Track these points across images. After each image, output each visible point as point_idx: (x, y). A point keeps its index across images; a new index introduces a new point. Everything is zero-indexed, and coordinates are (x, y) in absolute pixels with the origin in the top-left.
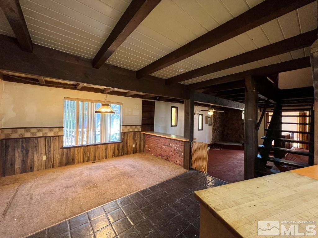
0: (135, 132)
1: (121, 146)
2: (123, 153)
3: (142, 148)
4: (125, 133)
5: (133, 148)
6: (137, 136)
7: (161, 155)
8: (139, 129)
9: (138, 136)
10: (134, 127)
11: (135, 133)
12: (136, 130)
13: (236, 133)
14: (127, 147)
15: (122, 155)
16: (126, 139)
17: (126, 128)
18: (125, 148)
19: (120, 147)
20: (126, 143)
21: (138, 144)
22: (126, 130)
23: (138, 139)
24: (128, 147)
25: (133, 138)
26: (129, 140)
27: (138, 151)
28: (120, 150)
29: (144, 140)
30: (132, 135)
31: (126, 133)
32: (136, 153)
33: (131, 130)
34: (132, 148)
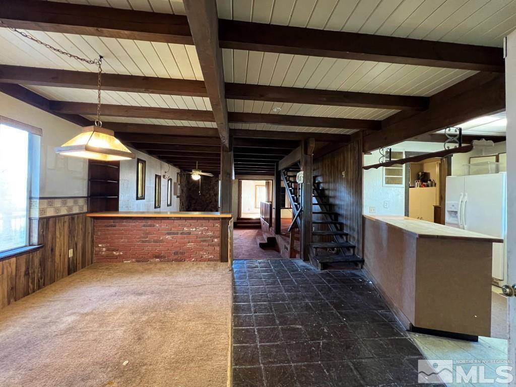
0: (72, 217)
1: (37, 261)
2: (42, 281)
3: (88, 255)
4: (48, 218)
5: (69, 258)
6: (78, 227)
7: (157, 257)
8: (81, 207)
9: (81, 226)
10: (70, 203)
11: (73, 219)
12: (76, 210)
13: (207, 206)
14: (53, 261)
15: (39, 288)
16: (50, 237)
17: (50, 205)
18: (49, 264)
19: (33, 264)
20: (52, 250)
21: (80, 245)
22: (50, 213)
23: (81, 232)
24: (57, 259)
25: (70, 232)
26: (58, 240)
27: (80, 266)
28: (34, 272)
29: (92, 234)
30: (66, 225)
31: (51, 219)
32: (75, 270)
33: (64, 212)
34: (66, 260)
